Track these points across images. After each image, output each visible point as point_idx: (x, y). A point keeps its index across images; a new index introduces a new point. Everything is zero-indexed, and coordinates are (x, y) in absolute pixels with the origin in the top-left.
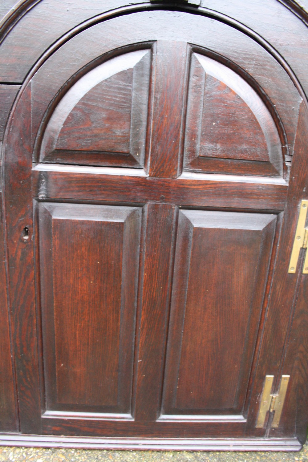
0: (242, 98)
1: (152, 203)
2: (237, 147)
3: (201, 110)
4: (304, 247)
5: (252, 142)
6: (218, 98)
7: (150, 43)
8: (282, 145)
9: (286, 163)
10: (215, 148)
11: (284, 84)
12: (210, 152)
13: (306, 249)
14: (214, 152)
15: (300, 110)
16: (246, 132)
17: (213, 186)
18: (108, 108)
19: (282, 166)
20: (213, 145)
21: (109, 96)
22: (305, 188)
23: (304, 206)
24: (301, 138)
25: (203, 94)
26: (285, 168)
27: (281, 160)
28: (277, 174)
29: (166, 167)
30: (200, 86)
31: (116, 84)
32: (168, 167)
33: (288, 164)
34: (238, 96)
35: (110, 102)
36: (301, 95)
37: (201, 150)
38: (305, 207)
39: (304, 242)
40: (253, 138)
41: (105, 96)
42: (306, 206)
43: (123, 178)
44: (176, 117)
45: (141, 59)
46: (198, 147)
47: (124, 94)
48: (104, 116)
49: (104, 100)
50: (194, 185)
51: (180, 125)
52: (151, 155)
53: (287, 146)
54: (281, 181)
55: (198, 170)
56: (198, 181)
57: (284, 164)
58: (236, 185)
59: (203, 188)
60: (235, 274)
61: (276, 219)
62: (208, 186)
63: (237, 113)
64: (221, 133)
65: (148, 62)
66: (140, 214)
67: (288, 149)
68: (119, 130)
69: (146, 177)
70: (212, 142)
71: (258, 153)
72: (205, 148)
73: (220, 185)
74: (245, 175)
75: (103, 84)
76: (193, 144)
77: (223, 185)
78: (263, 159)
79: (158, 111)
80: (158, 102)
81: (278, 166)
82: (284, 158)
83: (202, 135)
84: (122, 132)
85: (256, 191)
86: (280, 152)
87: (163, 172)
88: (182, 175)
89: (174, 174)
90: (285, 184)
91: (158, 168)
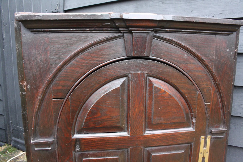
0: (171, 95)
1: (132, 147)
3: (153, 102)
4: (204, 157)
5: (177, 114)
6: (161, 96)
7: (127, 75)
8: (191, 113)
11: (190, 87)
12: (158, 121)
14: (160, 121)
15: (198, 97)
17: (160, 136)
18: (108, 106)
20: (159, 118)
21: (109, 101)
22: (202, 131)
23: (202, 139)
24: (199, 110)
25: (153, 95)
26: (193, 123)
27: (191, 119)
28: (189, 126)
30: (152, 92)
31: (112, 95)
32: (139, 131)
33: (194, 121)
35: (109, 104)
36: (198, 91)
37: (154, 121)
39: (204, 155)
40: (178, 112)
41: (106, 101)
43: (118, 138)
44: (141, 107)
45: (123, 82)
46: (153, 119)
48: (107, 110)
49: (107, 103)
50: (152, 137)
51: (144, 111)
52: (131, 126)
53: (193, 113)
54: (190, 129)
55: (152, 129)
56: (153, 135)
57: (192, 122)
58: (171, 134)
59: (156, 138)
61: (190, 146)
62: (158, 136)
63: (170, 102)
64: (163, 112)
66: (126, 152)
67: (193, 115)
68: (114, 116)
69: (129, 136)
72: (156, 120)
73: (164, 135)
75: (105, 96)
76: (150, 118)
77: (165, 135)
78: (183, 121)
81: (189, 122)
83: (154, 114)
85: (180, 136)
86: (190, 116)
87: (137, 133)
88: (145, 133)
89: (142, 133)
90: (193, 130)
91: (134, 131)
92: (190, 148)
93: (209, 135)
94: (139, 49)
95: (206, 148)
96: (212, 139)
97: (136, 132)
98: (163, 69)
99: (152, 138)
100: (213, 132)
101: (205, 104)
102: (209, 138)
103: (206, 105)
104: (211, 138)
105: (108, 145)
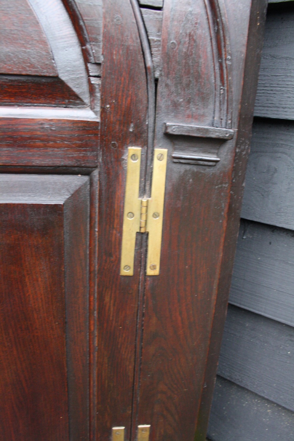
4: (143, 230)
5: (17, 40)
8: (82, 46)
9: (92, 78)
13: (147, 234)
19: (86, 86)
22: (132, 125)
23: (133, 158)
24: (112, 30)
26: (92, 89)
27: (84, 75)
28: (78, 102)
33: (95, 82)
38: (135, 160)
39: (141, 223)
42: (137, 159)
53: (89, 46)
54: (84, 114)
57: (89, 82)
60: (27, 280)
61: (88, 183)
67: (91, 52)
71: (33, 61)
74: (19, 106)
78: (44, 73)
81: (79, 85)
82: (87, 71)
85: (39, 133)
86: (81, 60)
90: (94, 118)
92: (90, 191)
93: (161, 147)
95: (150, 197)
96: (174, 165)
100: (169, 131)
101: (141, 11)
102: (160, 159)
103: (144, 16)
104: (174, 160)
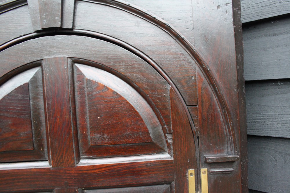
0: (119, 93)
1: (58, 188)
2: (121, 134)
3: (87, 108)
5: (134, 128)
6: (99, 96)
7: (38, 62)
8: (162, 126)
10: (103, 137)
11: (152, 77)
12: (100, 141)
14: (103, 141)
15: (170, 96)
16: (127, 121)
17: (107, 169)
18: (12, 116)
19: (165, 143)
20: (101, 135)
21: (12, 106)
22: (189, 159)
23: (191, 174)
24: (176, 119)
25: (86, 95)
26: (169, 145)
27: (164, 138)
28: (162, 151)
29: (65, 158)
30: (83, 89)
31: (16, 97)
32: (66, 158)
33: (170, 141)
34: (115, 92)
35: (13, 111)
36: (169, 83)
37: (91, 140)
40: (134, 124)
41: (8, 107)
42: (193, 175)
44: (66, 116)
45: (34, 75)
46: (89, 137)
47: (23, 104)
48: (10, 123)
49: (9, 110)
50: (91, 170)
51: (71, 122)
52: (51, 150)
53: (165, 126)
54: (165, 156)
55: (93, 157)
56: (94, 166)
57: (167, 141)
59: (99, 171)
61: (170, 188)
62: (103, 169)
63: (117, 106)
64: (106, 124)
65: (40, 76)
67: (167, 129)
68: (23, 133)
69: (50, 168)
70: (99, 133)
71: (141, 136)
72: (94, 139)
73: (113, 167)
74: (135, 156)
75: (6, 98)
76: (85, 136)
77: (116, 167)
78: (146, 141)
79: (51, 113)
80: (50, 106)
81: (162, 143)
82: (166, 137)
83: (90, 128)
84: (26, 134)
85: (145, 168)
86: (162, 132)
87: (62, 163)
88: (80, 163)
89: (72, 163)
90: (170, 158)
91: (59, 159)
92: (171, 192)
93: (204, 167)
94: (50, 17)
95: (201, 192)
96: (211, 175)
97: (61, 161)
98: (97, 48)
99: (92, 172)
100: (208, 161)
101: (188, 108)
102: (204, 173)
103: (190, 110)
104: (210, 173)
105: (18, 184)
